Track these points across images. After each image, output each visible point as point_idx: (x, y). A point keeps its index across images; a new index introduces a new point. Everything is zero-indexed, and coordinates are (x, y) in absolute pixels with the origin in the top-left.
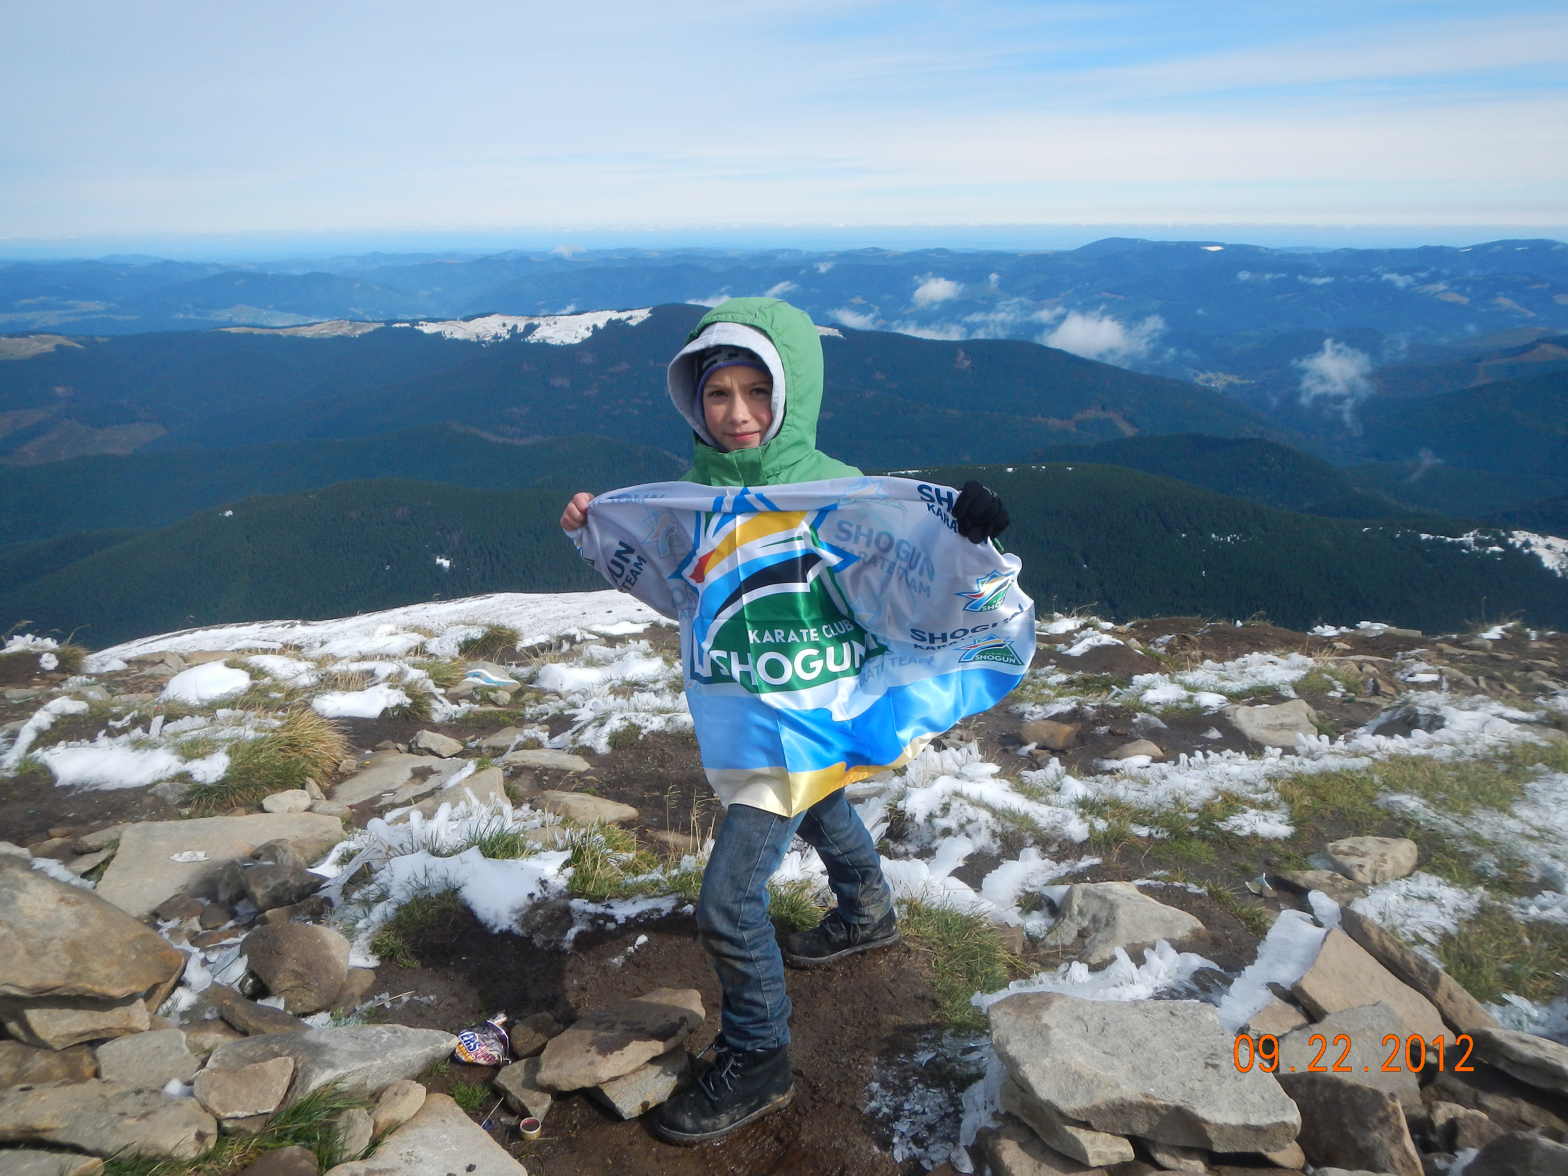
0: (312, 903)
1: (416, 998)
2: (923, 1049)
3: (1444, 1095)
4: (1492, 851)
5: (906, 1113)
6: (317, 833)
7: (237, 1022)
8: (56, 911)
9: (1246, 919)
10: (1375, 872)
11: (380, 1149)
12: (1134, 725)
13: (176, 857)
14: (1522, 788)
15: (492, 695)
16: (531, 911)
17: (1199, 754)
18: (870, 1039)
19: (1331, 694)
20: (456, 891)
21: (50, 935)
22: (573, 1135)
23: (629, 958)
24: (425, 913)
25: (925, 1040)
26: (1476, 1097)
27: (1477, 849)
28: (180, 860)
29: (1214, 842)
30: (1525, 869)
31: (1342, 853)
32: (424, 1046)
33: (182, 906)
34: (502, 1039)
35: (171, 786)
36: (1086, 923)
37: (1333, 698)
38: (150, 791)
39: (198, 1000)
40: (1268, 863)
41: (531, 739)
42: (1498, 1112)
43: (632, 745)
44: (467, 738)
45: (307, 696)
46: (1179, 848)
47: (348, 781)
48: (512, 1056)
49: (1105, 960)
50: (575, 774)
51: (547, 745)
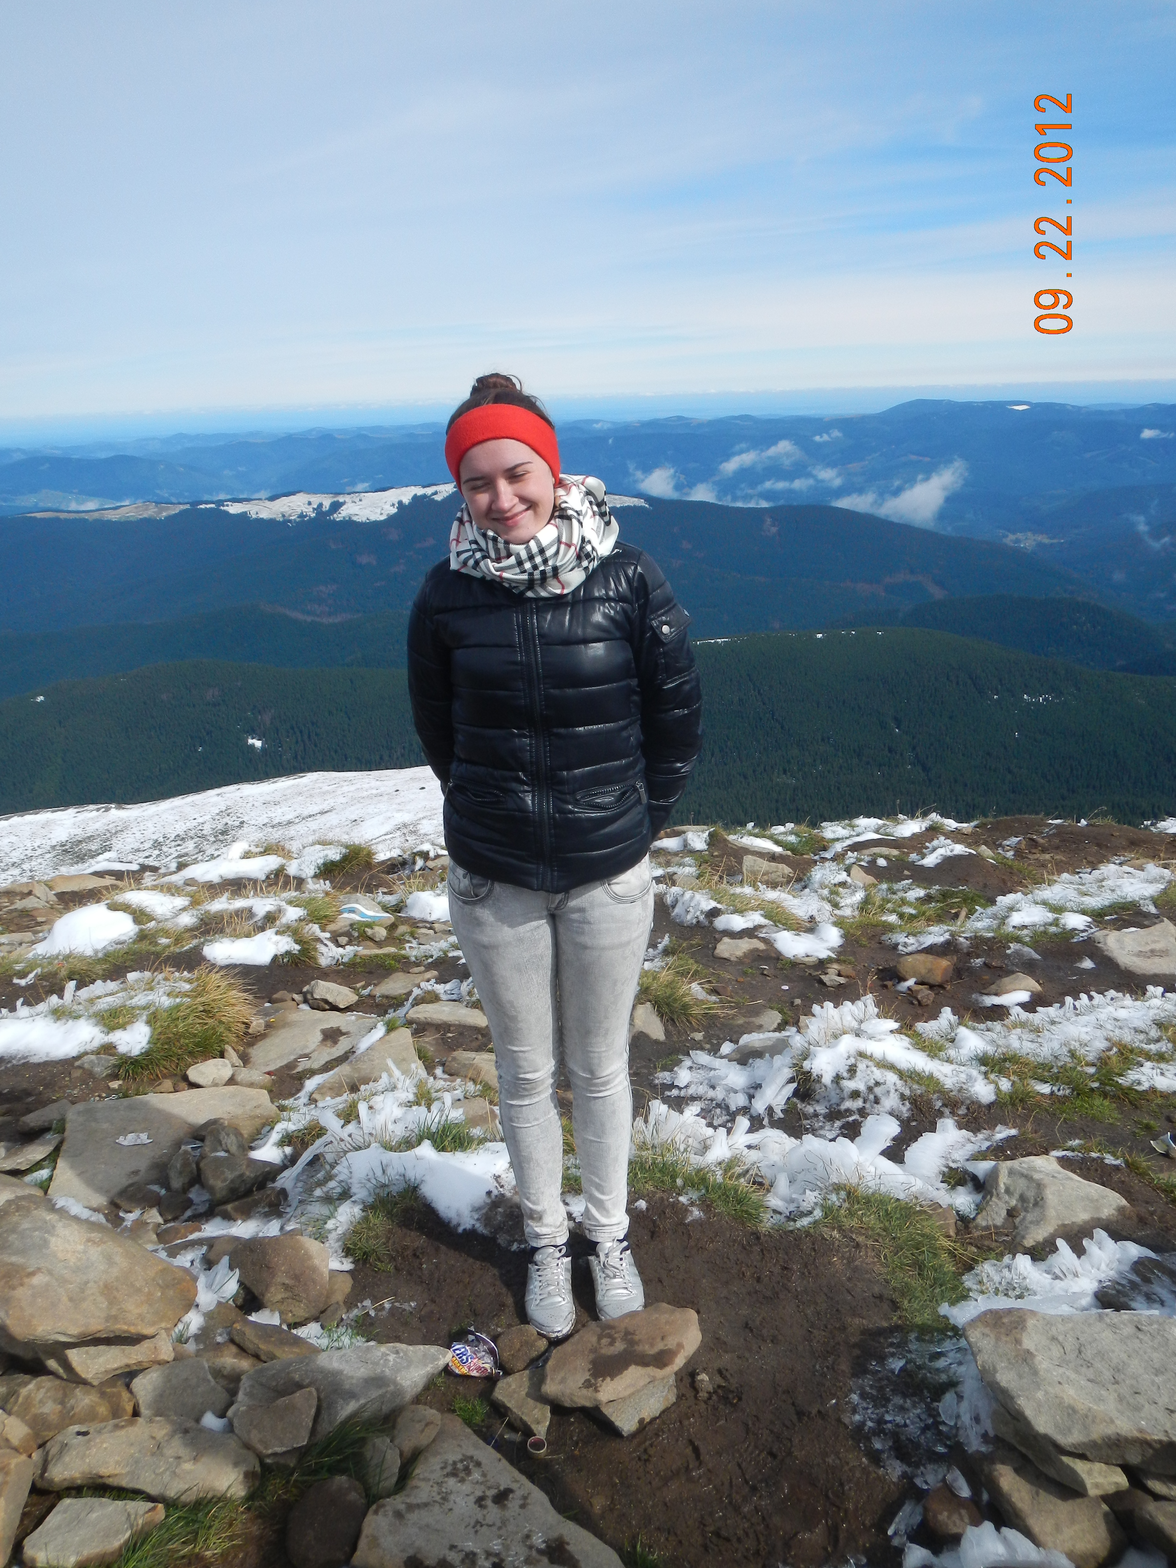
0: (269, 1195)
1: (397, 1304)
2: (893, 1355)
6: (248, 1108)
7: (249, 1345)
8: (85, 1252)
9: (1164, 1191)
11: (412, 1481)
12: (1009, 956)
13: (121, 1140)
15: (369, 932)
16: (490, 1209)
17: (1084, 996)
18: (839, 1344)
20: (415, 1188)
21: (84, 1278)
22: (576, 1452)
25: (892, 1345)
28: (125, 1143)
29: (1115, 1097)
32: (426, 1365)
33: (139, 1194)
34: (491, 1352)
35: (97, 1059)
36: (1013, 1202)
38: (77, 1064)
39: (206, 1322)
40: (1169, 1119)
41: (428, 992)
44: (359, 985)
45: (195, 942)
46: (1082, 1106)
47: (261, 1043)
48: (504, 1369)
49: (1038, 1243)
50: (477, 1030)
51: (444, 997)
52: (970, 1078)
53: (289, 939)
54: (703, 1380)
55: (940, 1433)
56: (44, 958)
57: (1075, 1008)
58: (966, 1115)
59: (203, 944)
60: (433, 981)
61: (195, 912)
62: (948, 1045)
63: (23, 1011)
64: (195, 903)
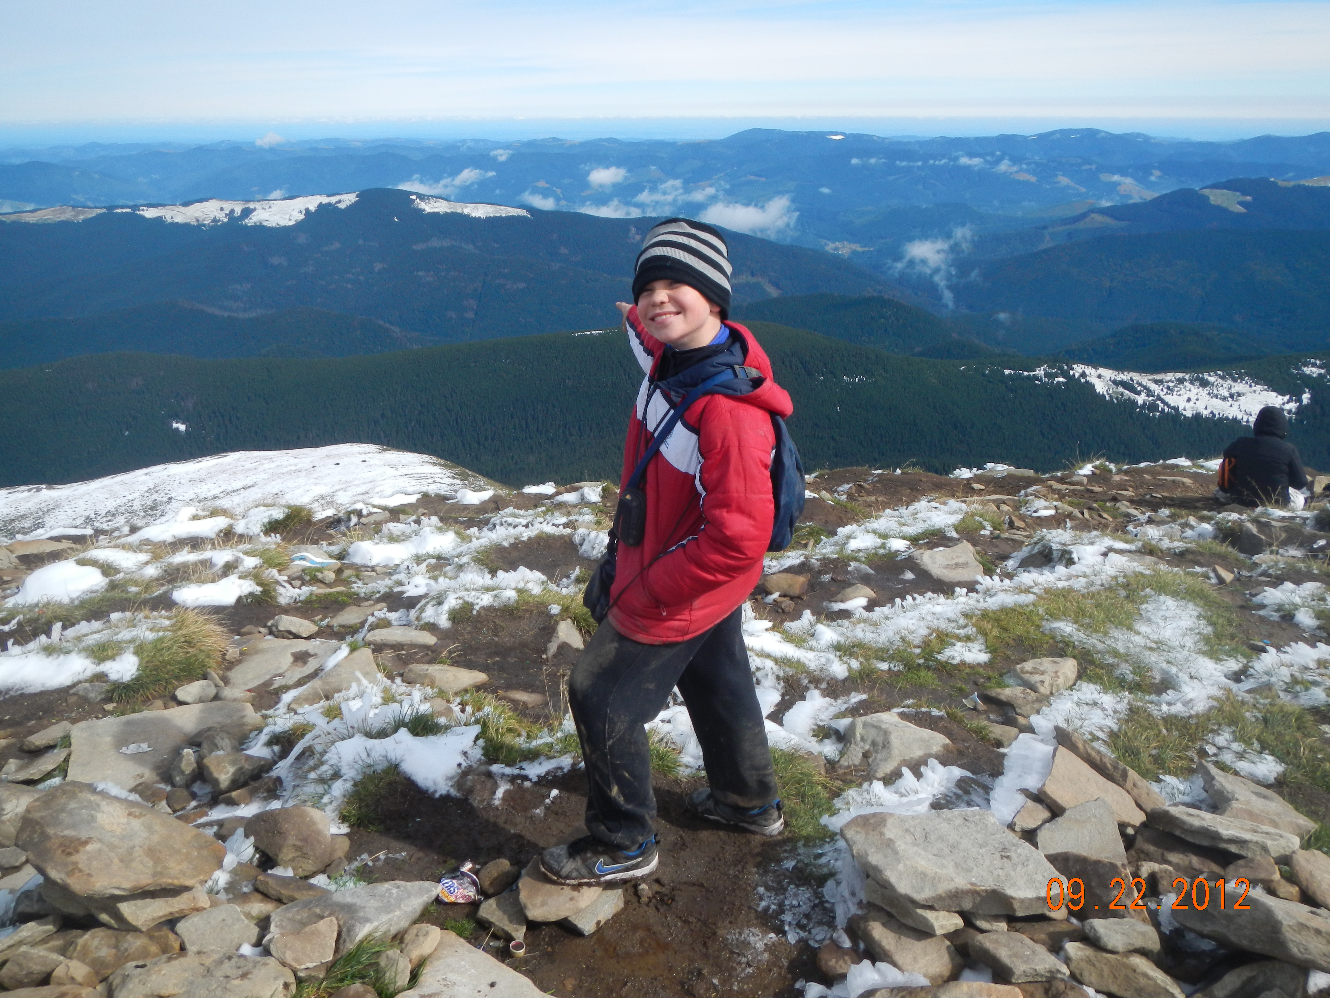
0: (266, 784)
1: (390, 855)
2: (787, 858)
3: (1142, 856)
4: (1127, 661)
5: (788, 907)
7: (272, 892)
8: (128, 824)
9: (975, 732)
10: (1052, 685)
11: (422, 979)
12: (849, 572)
13: (124, 750)
14: (1138, 609)
15: (319, 575)
16: (462, 778)
17: (909, 598)
18: (745, 854)
19: (983, 532)
20: (397, 766)
21: (131, 844)
22: (549, 950)
23: (547, 808)
24: (376, 786)
26: (1163, 855)
27: (1116, 660)
28: (129, 752)
29: (936, 670)
30: (1150, 673)
31: (1028, 672)
32: (422, 896)
33: (149, 793)
34: (474, 883)
35: (91, 686)
36: (867, 747)
37: (984, 536)
38: (72, 691)
39: (232, 877)
40: (976, 683)
41: (382, 619)
42: (1178, 864)
43: (468, 619)
44: (316, 618)
45: (163, 589)
46: (912, 678)
47: (237, 668)
48: (484, 894)
49: (887, 774)
50: (426, 647)
51: (394, 623)
52: (828, 660)
53: (252, 582)
54: (643, 889)
55: (825, 909)
56: (23, 607)
57: (903, 606)
58: (827, 688)
59: (172, 589)
60: (385, 609)
61: (159, 565)
62: (809, 638)
63: (15, 650)
64: (156, 557)
